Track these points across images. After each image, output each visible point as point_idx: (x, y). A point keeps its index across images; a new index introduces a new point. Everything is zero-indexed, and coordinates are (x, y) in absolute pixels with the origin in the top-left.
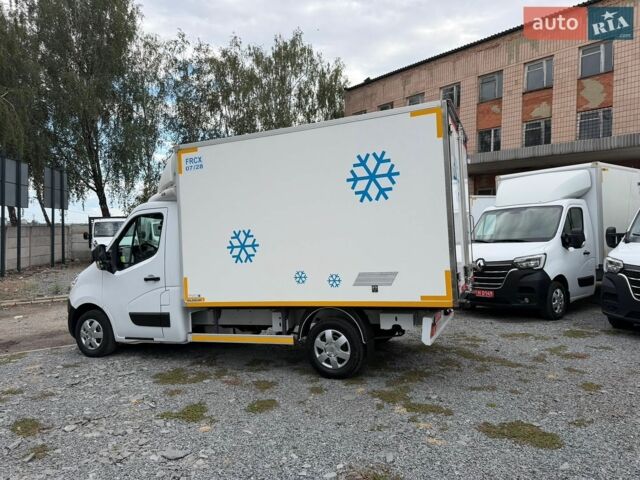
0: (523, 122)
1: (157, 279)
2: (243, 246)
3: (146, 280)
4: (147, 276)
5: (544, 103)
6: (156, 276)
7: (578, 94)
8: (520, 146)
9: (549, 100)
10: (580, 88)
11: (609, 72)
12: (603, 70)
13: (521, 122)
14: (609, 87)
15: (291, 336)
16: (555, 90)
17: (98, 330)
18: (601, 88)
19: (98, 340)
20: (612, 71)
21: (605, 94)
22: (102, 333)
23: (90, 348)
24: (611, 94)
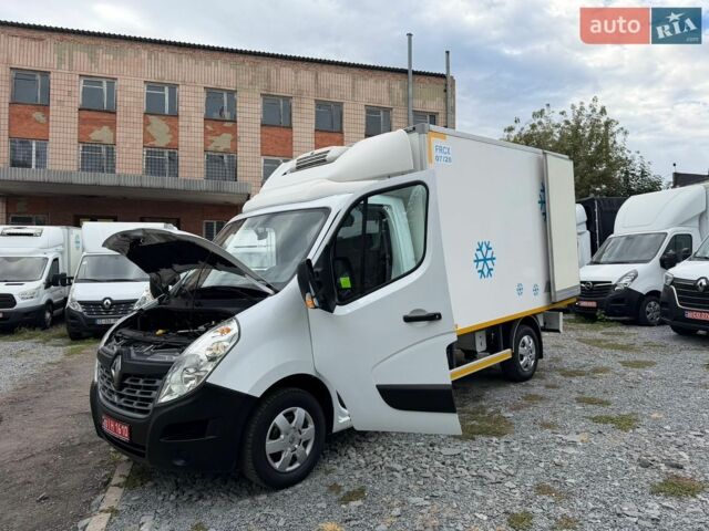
0: (80, 142)
2: (485, 260)
5: (105, 128)
7: (144, 129)
8: (76, 170)
9: (113, 126)
10: (147, 124)
11: (174, 115)
12: (167, 112)
13: (76, 142)
14: (174, 130)
15: (509, 350)
16: (119, 118)
17: (305, 425)
18: (168, 129)
19: (305, 444)
20: (177, 116)
21: (171, 136)
22: (311, 426)
23: (289, 469)
24: (176, 137)
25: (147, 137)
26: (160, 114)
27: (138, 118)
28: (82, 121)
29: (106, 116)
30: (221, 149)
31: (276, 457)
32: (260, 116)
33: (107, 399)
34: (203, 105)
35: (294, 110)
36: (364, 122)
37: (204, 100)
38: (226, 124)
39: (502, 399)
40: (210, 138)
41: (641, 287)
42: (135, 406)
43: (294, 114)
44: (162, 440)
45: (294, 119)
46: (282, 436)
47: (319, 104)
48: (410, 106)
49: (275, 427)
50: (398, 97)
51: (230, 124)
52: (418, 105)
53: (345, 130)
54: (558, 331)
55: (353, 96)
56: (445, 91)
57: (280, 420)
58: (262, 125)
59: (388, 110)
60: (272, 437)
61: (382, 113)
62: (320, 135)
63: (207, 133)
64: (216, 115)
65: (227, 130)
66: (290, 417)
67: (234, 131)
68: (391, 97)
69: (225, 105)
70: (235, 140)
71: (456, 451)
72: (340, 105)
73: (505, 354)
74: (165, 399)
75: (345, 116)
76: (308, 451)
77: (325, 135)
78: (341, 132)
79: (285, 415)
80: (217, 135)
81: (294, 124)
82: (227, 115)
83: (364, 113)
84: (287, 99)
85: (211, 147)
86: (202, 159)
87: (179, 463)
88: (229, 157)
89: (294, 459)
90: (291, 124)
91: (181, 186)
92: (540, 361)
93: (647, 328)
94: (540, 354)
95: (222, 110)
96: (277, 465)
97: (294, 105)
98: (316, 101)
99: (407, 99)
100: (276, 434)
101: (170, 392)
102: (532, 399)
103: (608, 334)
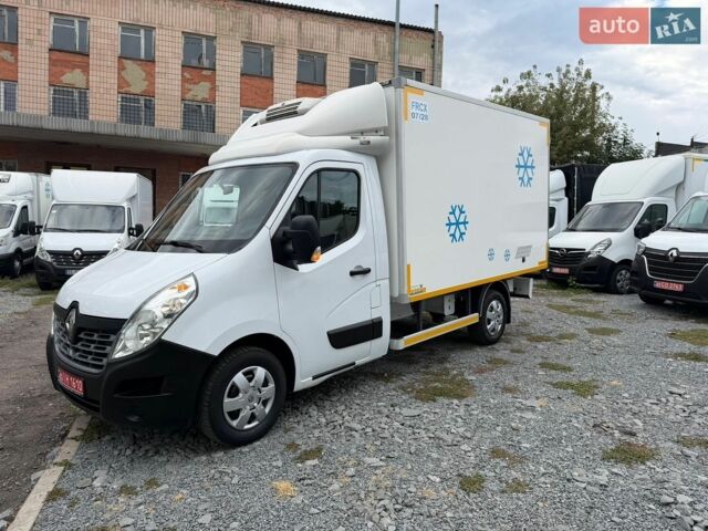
0: (50, 85)
1: (368, 271)
2: (457, 224)
3: (352, 274)
4: (353, 269)
5: (78, 71)
6: (365, 267)
7: (119, 74)
8: (47, 113)
9: (85, 69)
10: (121, 68)
11: (151, 61)
12: (143, 56)
13: (47, 85)
14: (151, 76)
15: (477, 314)
16: (92, 61)
17: (266, 384)
18: (144, 74)
19: (265, 403)
20: (154, 62)
21: (146, 83)
22: (272, 385)
23: (247, 427)
24: (152, 84)
25: (122, 82)
26: (136, 59)
27: (112, 62)
28: (52, 62)
29: (78, 59)
30: (199, 98)
31: (234, 414)
32: (240, 65)
33: (63, 353)
34: (181, 51)
35: (275, 59)
36: (348, 75)
37: (181, 45)
38: (204, 72)
39: (467, 362)
40: (187, 86)
41: (614, 255)
42: (89, 359)
43: (275, 64)
44: (116, 396)
45: (275, 70)
46: (241, 395)
47: (302, 54)
48: (396, 61)
49: (234, 385)
50: (384, 51)
51: (209, 73)
52: (404, 60)
53: (328, 83)
54: (527, 297)
55: (338, 47)
56: (433, 47)
57: (239, 378)
58: (242, 75)
59: (373, 64)
60: (230, 396)
61: (366, 67)
62: (301, 87)
63: (184, 80)
64: (194, 63)
65: (206, 78)
66: (250, 376)
67: (212, 80)
68: (377, 51)
69: (204, 52)
70: (213, 89)
71: (416, 412)
72: (324, 56)
73: (473, 318)
74: (119, 355)
75: (328, 68)
76: (267, 410)
77: (306, 87)
78: (324, 85)
79: (245, 374)
80: (195, 83)
81: (275, 75)
82: (206, 63)
83: (348, 66)
84: (268, 48)
85: (188, 96)
86: (179, 109)
87: (134, 419)
88: (207, 106)
89: (252, 418)
90: (272, 74)
91: (156, 135)
92: (506, 326)
93: (616, 297)
94: (507, 319)
95: (200, 58)
96: (234, 423)
97: (275, 54)
98: (299, 50)
99: (393, 54)
100: (235, 392)
101: (124, 348)
102: (496, 362)
103: (578, 300)
